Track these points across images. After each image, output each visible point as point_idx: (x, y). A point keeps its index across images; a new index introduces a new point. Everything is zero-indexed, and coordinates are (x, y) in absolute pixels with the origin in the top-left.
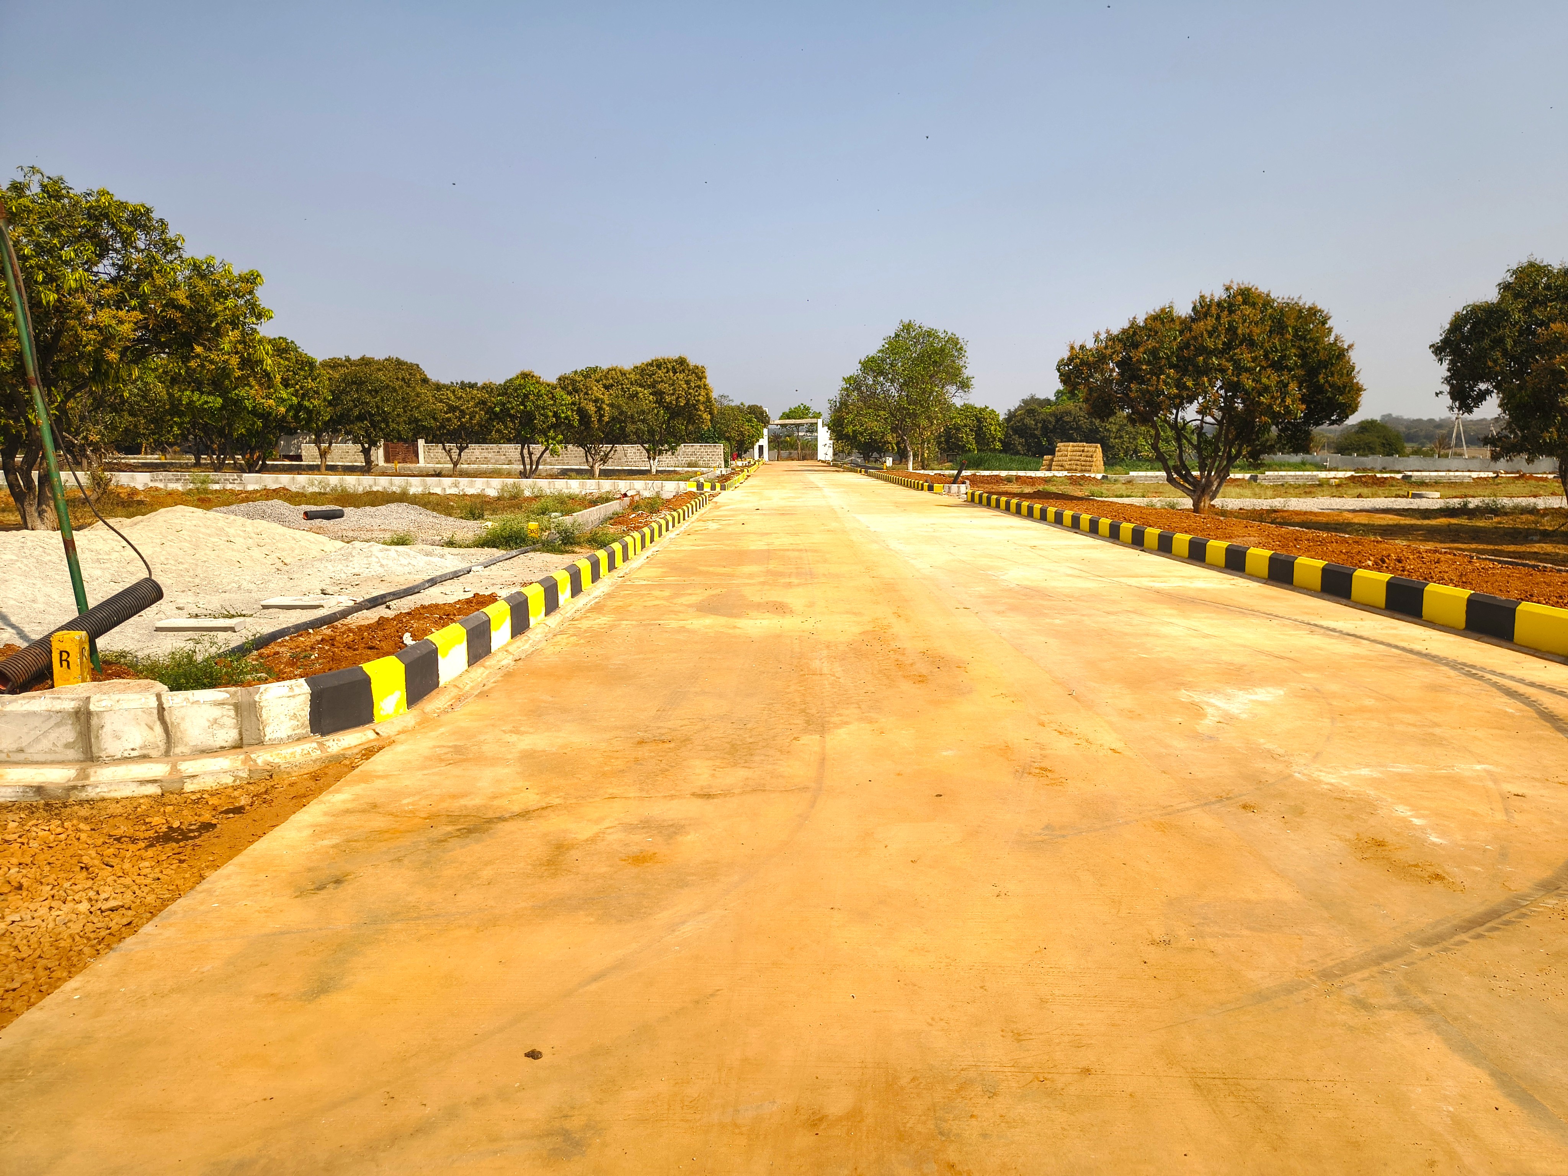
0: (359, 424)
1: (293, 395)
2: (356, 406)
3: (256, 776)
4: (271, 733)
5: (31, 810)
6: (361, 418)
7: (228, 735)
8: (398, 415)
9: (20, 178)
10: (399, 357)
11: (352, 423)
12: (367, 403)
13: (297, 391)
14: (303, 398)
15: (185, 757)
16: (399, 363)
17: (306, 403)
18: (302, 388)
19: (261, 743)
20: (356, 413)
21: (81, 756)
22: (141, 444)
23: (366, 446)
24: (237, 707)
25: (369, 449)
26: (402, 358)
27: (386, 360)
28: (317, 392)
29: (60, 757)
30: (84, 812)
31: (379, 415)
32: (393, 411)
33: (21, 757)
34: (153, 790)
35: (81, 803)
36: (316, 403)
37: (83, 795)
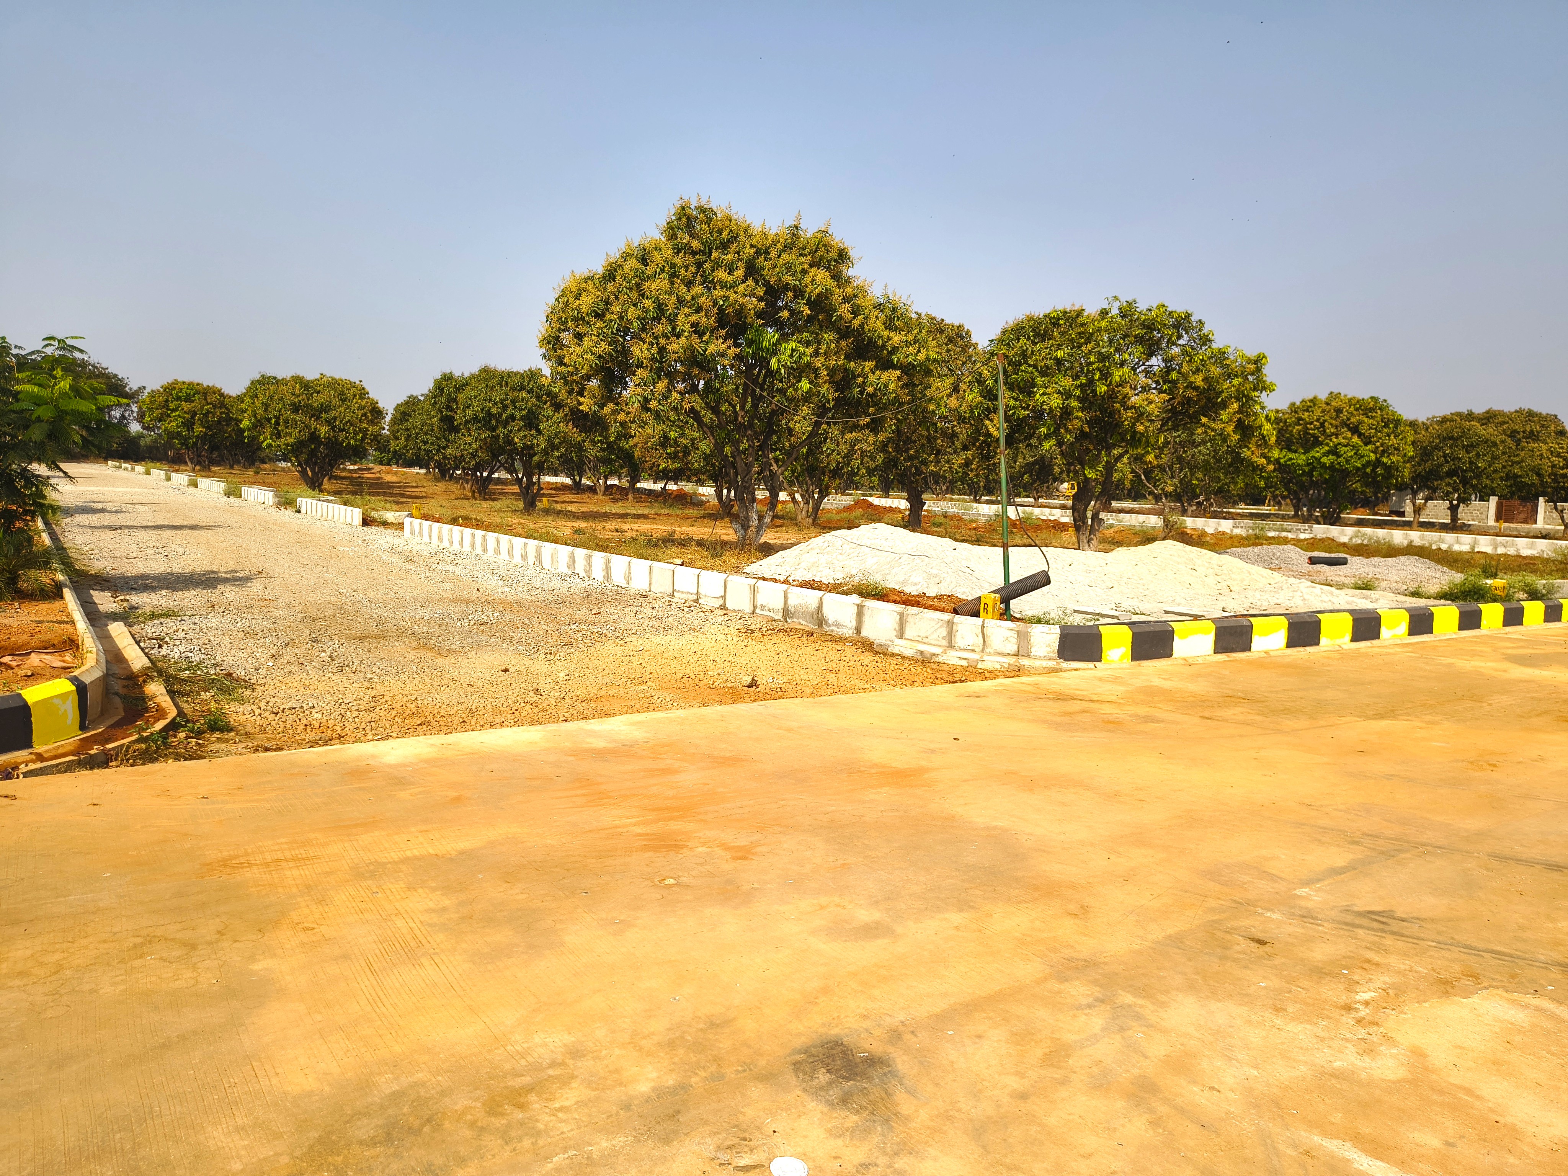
0: (1448, 480)
1: (1372, 452)
2: (1447, 462)
3: (1011, 668)
4: (1034, 651)
5: (916, 661)
6: (1451, 474)
7: (1013, 648)
8: (1495, 471)
9: (1106, 306)
10: (1532, 408)
11: (1442, 479)
12: (1460, 459)
13: (1377, 448)
14: (1382, 456)
15: (990, 654)
16: (1531, 414)
17: (1385, 460)
18: (1382, 445)
19: (1028, 656)
20: (1445, 469)
21: (947, 644)
22: (1266, 497)
23: (1455, 502)
24: (1018, 633)
25: (1458, 506)
26: (1536, 409)
27: (1516, 412)
28: (1397, 449)
29: (939, 643)
30: (934, 666)
31: (1473, 471)
32: (1490, 466)
33: (925, 640)
34: (964, 663)
35: (934, 663)
36: (1394, 459)
37: (937, 659)
